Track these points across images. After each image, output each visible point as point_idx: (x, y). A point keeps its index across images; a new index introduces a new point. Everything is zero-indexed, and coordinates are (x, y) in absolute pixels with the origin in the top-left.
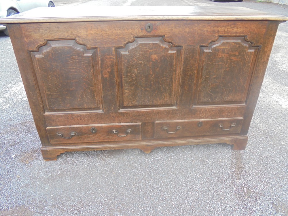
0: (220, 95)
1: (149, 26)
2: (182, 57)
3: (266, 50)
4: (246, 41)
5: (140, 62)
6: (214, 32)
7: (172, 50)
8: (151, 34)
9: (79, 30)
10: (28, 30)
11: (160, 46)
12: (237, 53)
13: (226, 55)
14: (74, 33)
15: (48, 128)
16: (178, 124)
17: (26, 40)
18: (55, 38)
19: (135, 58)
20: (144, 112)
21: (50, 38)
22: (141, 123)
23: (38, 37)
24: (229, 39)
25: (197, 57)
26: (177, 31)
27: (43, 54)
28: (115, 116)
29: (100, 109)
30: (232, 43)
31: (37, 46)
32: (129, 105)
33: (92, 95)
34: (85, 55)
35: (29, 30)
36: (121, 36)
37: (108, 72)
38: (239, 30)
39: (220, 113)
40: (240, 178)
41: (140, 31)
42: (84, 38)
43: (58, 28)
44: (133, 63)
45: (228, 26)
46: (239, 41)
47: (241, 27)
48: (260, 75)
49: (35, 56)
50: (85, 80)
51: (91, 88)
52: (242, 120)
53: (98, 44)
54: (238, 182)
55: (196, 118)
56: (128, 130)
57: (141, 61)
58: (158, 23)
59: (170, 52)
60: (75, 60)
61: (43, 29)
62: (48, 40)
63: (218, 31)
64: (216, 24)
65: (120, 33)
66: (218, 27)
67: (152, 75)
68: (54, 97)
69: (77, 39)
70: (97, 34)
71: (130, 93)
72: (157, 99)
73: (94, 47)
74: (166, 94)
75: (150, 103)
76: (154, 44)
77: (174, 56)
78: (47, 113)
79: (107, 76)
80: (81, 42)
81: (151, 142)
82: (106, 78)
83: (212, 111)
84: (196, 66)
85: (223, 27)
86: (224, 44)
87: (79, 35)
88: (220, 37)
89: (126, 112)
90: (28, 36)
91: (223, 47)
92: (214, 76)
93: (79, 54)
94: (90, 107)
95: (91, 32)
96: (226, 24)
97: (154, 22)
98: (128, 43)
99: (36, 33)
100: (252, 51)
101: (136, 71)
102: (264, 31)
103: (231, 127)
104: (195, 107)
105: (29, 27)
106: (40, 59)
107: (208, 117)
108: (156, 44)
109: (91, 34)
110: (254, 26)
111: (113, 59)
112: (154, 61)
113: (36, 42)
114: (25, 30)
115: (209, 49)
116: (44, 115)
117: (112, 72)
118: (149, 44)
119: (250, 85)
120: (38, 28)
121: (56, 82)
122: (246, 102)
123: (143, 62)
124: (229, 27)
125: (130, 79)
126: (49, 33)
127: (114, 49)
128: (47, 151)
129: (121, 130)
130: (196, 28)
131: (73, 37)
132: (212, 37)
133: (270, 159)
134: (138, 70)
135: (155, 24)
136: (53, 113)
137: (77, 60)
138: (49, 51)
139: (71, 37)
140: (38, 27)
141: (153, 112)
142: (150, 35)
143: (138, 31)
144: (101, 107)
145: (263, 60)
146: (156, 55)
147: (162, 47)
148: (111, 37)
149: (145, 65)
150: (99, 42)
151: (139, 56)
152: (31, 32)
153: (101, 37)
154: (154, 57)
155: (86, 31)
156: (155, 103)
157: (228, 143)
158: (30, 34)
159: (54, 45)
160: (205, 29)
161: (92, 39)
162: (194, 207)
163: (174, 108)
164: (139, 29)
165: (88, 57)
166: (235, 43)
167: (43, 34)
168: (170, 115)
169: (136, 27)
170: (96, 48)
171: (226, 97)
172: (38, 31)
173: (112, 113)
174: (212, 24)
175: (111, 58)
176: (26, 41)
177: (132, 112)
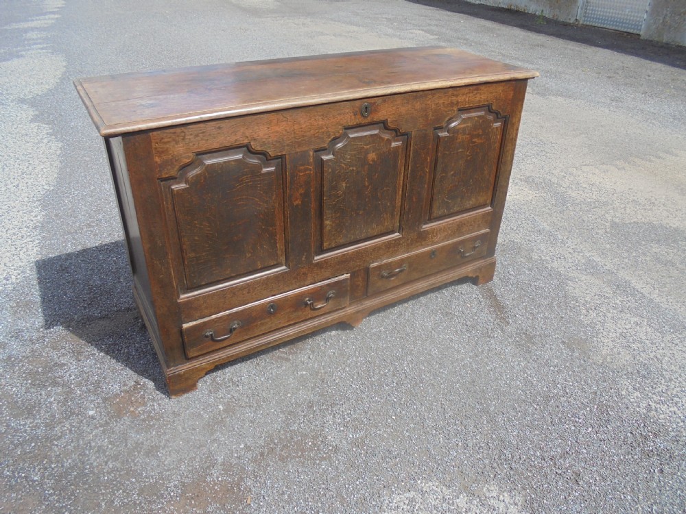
0: (459, 200)
1: (366, 108)
2: (410, 151)
3: (514, 121)
4: (490, 111)
5: (351, 168)
6: (452, 104)
7: (395, 141)
8: (369, 120)
9: (256, 127)
10: (163, 141)
11: (380, 138)
12: (480, 132)
13: (467, 136)
14: (247, 134)
15: (185, 326)
16: (402, 260)
17: (157, 159)
18: (213, 147)
19: (344, 164)
20: (353, 252)
21: (203, 149)
22: (349, 275)
23: (181, 150)
24: (471, 112)
25: (430, 147)
26: (403, 110)
27: (186, 182)
28: (307, 272)
29: (282, 265)
30: (475, 117)
31: (178, 167)
32: (330, 247)
33: (272, 241)
34: (265, 170)
35: (166, 140)
36: (323, 130)
37: (301, 194)
38: (483, 97)
39: (459, 229)
40: (508, 323)
41: (353, 117)
42: (265, 140)
43: (219, 128)
44: (339, 172)
45: (470, 93)
46: (482, 113)
47: (484, 93)
48: (509, 158)
49: (169, 187)
50: (261, 216)
51: (271, 229)
52: (487, 233)
53: (286, 148)
54: (509, 329)
55: (428, 245)
56: (331, 292)
57: (352, 166)
58: (379, 101)
59: (394, 144)
60: (246, 183)
61: (191, 135)
62: (199, 154)
63: (458, 102)
64: (455, 93)
65: (322, 124)
66: (457, 96)
67: (368, 186)
68: (202, 261)
69: (252, 143)
70: (286, 130)
71: (334, 225)
72: (374, 226)
73: (279, 154)
74: (387, 214)
75: (363, 236)
76: (371, 135)
77: (400, 150)
78: (184, 297)
79: (298, 202)
80: (259, 148)
81: (362, 304)
82: (297, 205)
83: (449, 228)
84: (429, 160)
85: (463, 95)
86: (464, 121)
87: (255, 136)
88: (459, 110)
89: (325, 261)
90: (163, 152)
91: (463, 126)
92: (452, 173)
93: (255, 171)
94: (266, 265)
95: (277, 129)
96: (466, 90)
97: (372, 101)
98: (335, 139)
99: (177, 143)
100: (498, 124)
101: (344, 185)
102: (512, 95)
103: (474, 248)
104: (425, 227)
105: (165, 135)
106: (180, 192)
107: (443, 241)
108: (375, 134)
109: (277, 132)
110: (500, 88)
111: (310, 170)
112: (371, 163)
113: (176, 161)
114: (158, 141)
115: (445, 132)
116: (179, 301)
117: (306, 195)
118: (366, 136)
119: (497, 177)
120: (183, 134)
121: (208, 230)
122: (491, 205)
123: (354, 168)
124: (471, 95)
125: (334, 201)
126: (202, 139)
127: (311, 153)
128: (179, 375)
129: (318, 295)
130: (429, 102)
131: (246, 141)
132: (450, 112)
133: (531, 285)
134: (346, 183)
135: (375, 103)
136: (196, 293)
137: (250, 181)
138: (200, 174)
139: (242, 142)
140: (183, 132)
141: (366, 250)
142: (367, 121)
143: (349, 118)
144: (284, 262)
145: (511, 137)
146: (374, 154)
147: (383, 139)
148: (308, 133)
149: (358, 172)
150: (288, 145)
151: (349, 159)
152: (169, 142)
153: (293, 136)
154: (372, 156)
155: (268, 128)
156: (371, 232)
157: (470, 275)
158: (168, 146)
159: (210, 161)
160: (441, 101)
161: (276, 141)
162: (474, 382)
163: (396, 235)
164: (352, 114)
165: (269, 173)
166: (478, 117)
167: (191, 144)
168: (391, 249)
169: (347, 111)
170: (281, 157)
171: (467, 202)
172: (183, 139)
173: (303, 268)
174: (450, 93)
175: (306, 170)
176: (156, 162)
177: (334, 258)
